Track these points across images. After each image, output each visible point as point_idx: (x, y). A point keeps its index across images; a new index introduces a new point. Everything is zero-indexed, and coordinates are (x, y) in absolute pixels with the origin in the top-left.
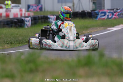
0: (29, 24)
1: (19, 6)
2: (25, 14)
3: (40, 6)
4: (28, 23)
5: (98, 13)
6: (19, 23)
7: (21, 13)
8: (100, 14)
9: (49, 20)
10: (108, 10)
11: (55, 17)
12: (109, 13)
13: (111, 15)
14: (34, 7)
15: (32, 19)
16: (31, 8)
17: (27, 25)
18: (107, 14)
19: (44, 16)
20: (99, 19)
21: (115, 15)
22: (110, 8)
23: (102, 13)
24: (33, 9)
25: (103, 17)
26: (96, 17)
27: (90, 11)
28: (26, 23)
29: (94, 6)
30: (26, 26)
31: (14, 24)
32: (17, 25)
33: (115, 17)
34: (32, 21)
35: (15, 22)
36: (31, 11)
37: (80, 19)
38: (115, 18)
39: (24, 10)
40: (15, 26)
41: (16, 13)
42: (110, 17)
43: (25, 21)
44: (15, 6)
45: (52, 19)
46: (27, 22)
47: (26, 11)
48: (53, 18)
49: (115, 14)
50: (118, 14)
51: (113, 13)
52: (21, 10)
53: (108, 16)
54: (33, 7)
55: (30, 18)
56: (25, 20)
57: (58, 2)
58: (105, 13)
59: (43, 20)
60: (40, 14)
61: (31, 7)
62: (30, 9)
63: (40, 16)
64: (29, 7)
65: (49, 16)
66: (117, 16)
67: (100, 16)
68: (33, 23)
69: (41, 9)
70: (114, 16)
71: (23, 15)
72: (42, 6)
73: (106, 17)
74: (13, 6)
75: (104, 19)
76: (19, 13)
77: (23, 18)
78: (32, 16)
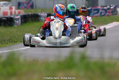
0: (19, 23)
1: (9, 4)
2: (15, 12)
3: (31, 3)
4: (17, 22)
6: (8, 22)
7: (11, 11)
8: (92, 11)
9: (39, 18)
10: (101, 6)
11: (46, 15)
12: (102, 10)
13: (105, 12)
14: (25, 5)
15: (22, 17)
17: (16, 23)
18: (100, 11)
19: (34, 14)
21: (109, 12)
22: (103, 4)
23: (94, 10)
24: (23, 7)
25: (96, 15)
26: (89, 15)
28: (15, 21)
30: (16, 25)
31: (3, 23)
32: (6, 24)
33: (109, 14)
34: (21, 19)
35: (4, 20)
36: (22, 8)
38: (108, 15)
39: (14, 8)
40: (4, 25)
41: (6, 11)
42: (103, 14)
44: (5, 4)
46: (16, 20)
47: (16, 9)
48: (44, 16)
49: (108, 11)
50: (111, 11)
51: (107, 10)
52: (11, 8)
53: (101, 13)
54: (23, 4)
55: (19, 16)
56: (14, 18)
58: (98, 10)
59: (33, 18)
60: (31, 12)
61: (22, 5)
62: (21, 7)
63: (30, 14)
65: (39, 14)
66: (111, 14)
67: (92, 13)
68: (23, 21)
69: (32, 7)
70: (107, 14)
71: (13, 13)
72: (33, 3)
73: (99, 14)
74: (3, 4)
75: (97, 16)
76: (9, 11)
77: (12, 16)
78: (21, 14)
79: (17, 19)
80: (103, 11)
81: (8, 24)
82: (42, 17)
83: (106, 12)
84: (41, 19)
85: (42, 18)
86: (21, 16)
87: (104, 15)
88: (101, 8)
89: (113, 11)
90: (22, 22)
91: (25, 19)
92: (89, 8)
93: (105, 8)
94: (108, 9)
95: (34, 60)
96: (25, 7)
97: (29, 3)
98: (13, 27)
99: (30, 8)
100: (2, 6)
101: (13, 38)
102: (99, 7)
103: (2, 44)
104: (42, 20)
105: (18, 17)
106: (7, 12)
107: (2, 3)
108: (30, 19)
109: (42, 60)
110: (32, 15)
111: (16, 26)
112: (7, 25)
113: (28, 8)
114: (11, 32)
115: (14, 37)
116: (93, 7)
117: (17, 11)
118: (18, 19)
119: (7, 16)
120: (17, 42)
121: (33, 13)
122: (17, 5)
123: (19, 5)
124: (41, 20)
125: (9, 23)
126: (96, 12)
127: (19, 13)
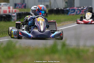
0: (15, 19)
1: (8, 4)
2: (12, 11)
3: (24, 4)
4: (14, 18)
6: (7, 18)
8: (70, 11)
10: (77, 7)
15: (18, 14)
17: (13, 19)
18: (76, 11)
19: (27, 13)
20: (70, 15)
21: (82, 12)
22: (78, 6)
23: (72, 10)
24: (19, 7)
25: (73, 13)
26: (68, 14)
27: (63, 9)
28: (13, 18)
29: (66, 4)
30: (13, 20)
31: (3, 19)
34: (17, 16)
35: (4, 17)
36: (17, 8)
37: (55, 14)
39: (11, 7)
41: (5, 10)
42: (78, 13)
43: (12, 16)
46: (13, 17)
47: (13, 8)
49: (82, 11)
50: (84, 11)
52: (9, 8)
53: (77, 12)
58: (74, 10)
61: (17, 5)
62: (16, 7)
63: (23, 12)
64: (16, 5)
67: (70, 12)
69: (25, 7)
70: (81, 13)
71: (11, 12)
72: (26, 4)
73: (75, 13)
74: (3, 4)
75: (74, 15)
76: (8, 10)
77: (10, 14)
78: (17, 12)
79: (14, 16)
81: (7, 19)
83: (80, 12)
86: (17, 14)
87: (79, 14)
88: (77, 9)
89: (85, 11)
90: (17, 18)
91: (20, 16)
92: (68, 9)
93: (80, 8)
94: (82, 9)
97: (22, 4)
100: (2, 6)
102: (75, 8)
103: (2, 34)
110: (25, 13)
113: (22, 8)
119: (6, 14)
127: (15, 11)
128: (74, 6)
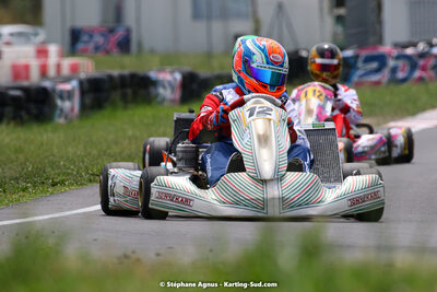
0: (72, 109)
1: (36, 35)
2: (59, 67)
3: (120, 33)
4: (67, 105)
5: (352, 61)
6: (30, 104)
7: (43, 61)
8: (360, 64)
9: (152, 90)
10: (396, 45)
11: (178, 77)
12: (398, 58)
13: (407, 68)
14: (99, 39)
15: (86, 86)
16: (85, 42)
17: (62, 110)
18: (391, 63)
19: (133, 76)
21: (424, 69)
22: (403, 38)
23: (368, 60)
24: (91, 46)
25: (375, 78)
26: (346, 79)
28: (59, 102)
29: (340, 29)
30: (60, 116)
31: (9, 110)
32: (23, 113)
33: (424, 74)
34: (83, 93)
35: (15, 99)
36: (84, 52)
38: (421, 79)
39: (53, 49)
40: (14, 118)
41: (22, 61)
42: (401, 75)
43: (56, 95)
44: (20, 34)
45: (166, 84)
46: (62, 98)
47: (62, 55)
48: (170, 83)
49: (421, 62)
50: (432, 62)
51: (415, 59)
52: (42, 52)
53: (394, 70)
54: (91, 36)
56: (54, 90)
57: (196, 15)
58: (382, 60)
59: (129, 91)
60: (118, 66)
61: (85, 38)
62: (80, 46)
63: (116, 73)
64: (75, 36)
65: (153, 75)
66: (432, 73)
67: (359, 73)
68: (88, 101)
69: (124, 45)
70: (417, 74)
71: (52, 72)
72: (128, 31)
73: (385, 76)
74: (12, 35)
75: (378, 83)
76: (34, 64)
77: (47, 84)
78: (83, 76)
79: (66, 95)
80: (400, 63)
81: (28, 112)
82: (164, 87)
83: (414, 66)
84: (157, 95)
85: (161, 91)
86: (81, 83)
87: (404, 80)
88: (395, 53)
90: (83, 107)
91: (98, 94)
92: (349, 53)
93: (409, 51)
94: (422, 55)
95: (126, 256)
96: (97, 48)
97: (111, 31)
98: (49, 127)
99: (115, 52)
100: (8, 44)
101: (48, 170)
102: (386, 48)
103: (4, 191)
104: (164, 100)
105: (67, 87)
106: (27, 67)
107: (7, 30)
108: (116, 95)
109: (158, 255)
110: (122, 78)
111: (61, 121)
112: (25, 117)
113: (107, 52)
114: (42, 144)
115: (53, 165)
116: (362, 46)
117: (67, 63)
118: (69, 95)
119: (25, 83)
120: (62, 183)
121: (126, 72)
122: (67, 38)
123: (75, 40)
124: (159, 99)
125: (34, 111)
126: (374, 65)
127: (74, 69)
128: (380, 41)
